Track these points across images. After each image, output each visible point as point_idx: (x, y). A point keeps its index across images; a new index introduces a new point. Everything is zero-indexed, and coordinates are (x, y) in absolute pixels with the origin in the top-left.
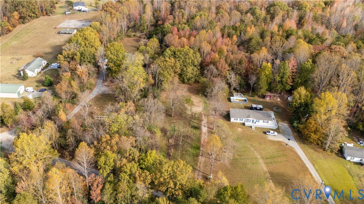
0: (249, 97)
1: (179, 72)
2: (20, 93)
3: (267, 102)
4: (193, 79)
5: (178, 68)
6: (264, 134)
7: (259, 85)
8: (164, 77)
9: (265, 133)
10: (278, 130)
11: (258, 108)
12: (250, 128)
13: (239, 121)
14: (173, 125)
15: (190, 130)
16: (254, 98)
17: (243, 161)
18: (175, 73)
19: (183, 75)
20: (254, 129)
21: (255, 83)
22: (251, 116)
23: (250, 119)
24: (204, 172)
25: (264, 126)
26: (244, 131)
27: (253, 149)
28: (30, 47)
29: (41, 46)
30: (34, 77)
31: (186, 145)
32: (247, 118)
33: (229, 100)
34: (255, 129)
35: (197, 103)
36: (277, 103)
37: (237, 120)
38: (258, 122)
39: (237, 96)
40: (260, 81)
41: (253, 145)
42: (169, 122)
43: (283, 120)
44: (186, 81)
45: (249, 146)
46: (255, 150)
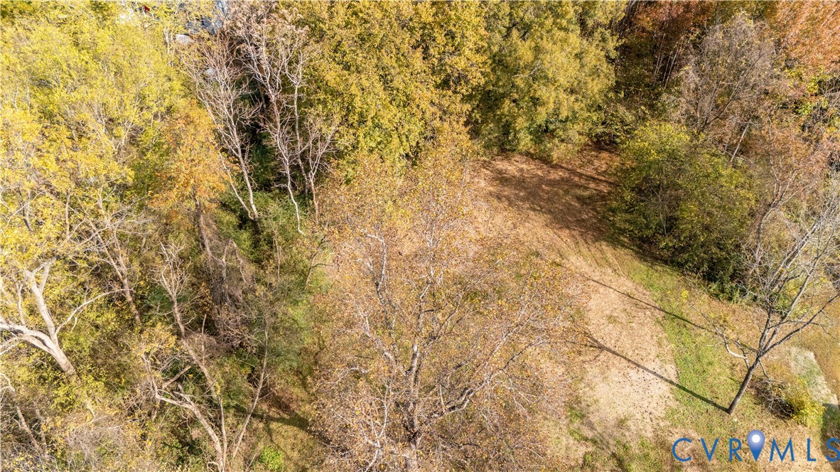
1: (477, 79)
4: (575, 133)
5: (472, 40)
8: (353, 118)
18: (445, 84)
19: (507, 105)
35: (611, 319)
44: (525, 141)
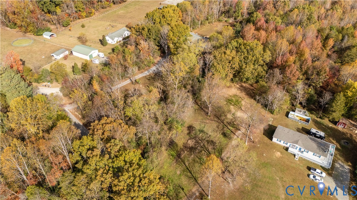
0: (317, 117)
1: (237, 69)
2: (92, 56)
3: (337, 131)
4: (252, 81)
6: (307, 169)
7: (332, 107)
8: (216, 70)
9: (309, 169)
10: (330, 171)
11: (317, 135)
12: (293, 157)
13: (282, 143)
14: (203, 125)
15: (218, 136)
16: (323, 120)
17: (258, 194)
20: (297, 160)
21: (327, 104)
22: (300, 142)
23: (297, 146)
24: (205, 191)
25: (312, 160)
26: (282, 157)
27: (281, 184)
28: (130, 18)
29: (139, 18)
30: (113, 45)
31: (203, 152)
32: (293, 143)
33: (287, 114)
34: (299, 160)
36: (351, 135)
37: (280, 141)
38: (306, 152)
39: (299, 112)
40: (334, 102)
41: (284, 179)
42: (201, 121)
43: (347, 160)
44: (244, 80)
45: (278, 178)
46: (281, 186)
